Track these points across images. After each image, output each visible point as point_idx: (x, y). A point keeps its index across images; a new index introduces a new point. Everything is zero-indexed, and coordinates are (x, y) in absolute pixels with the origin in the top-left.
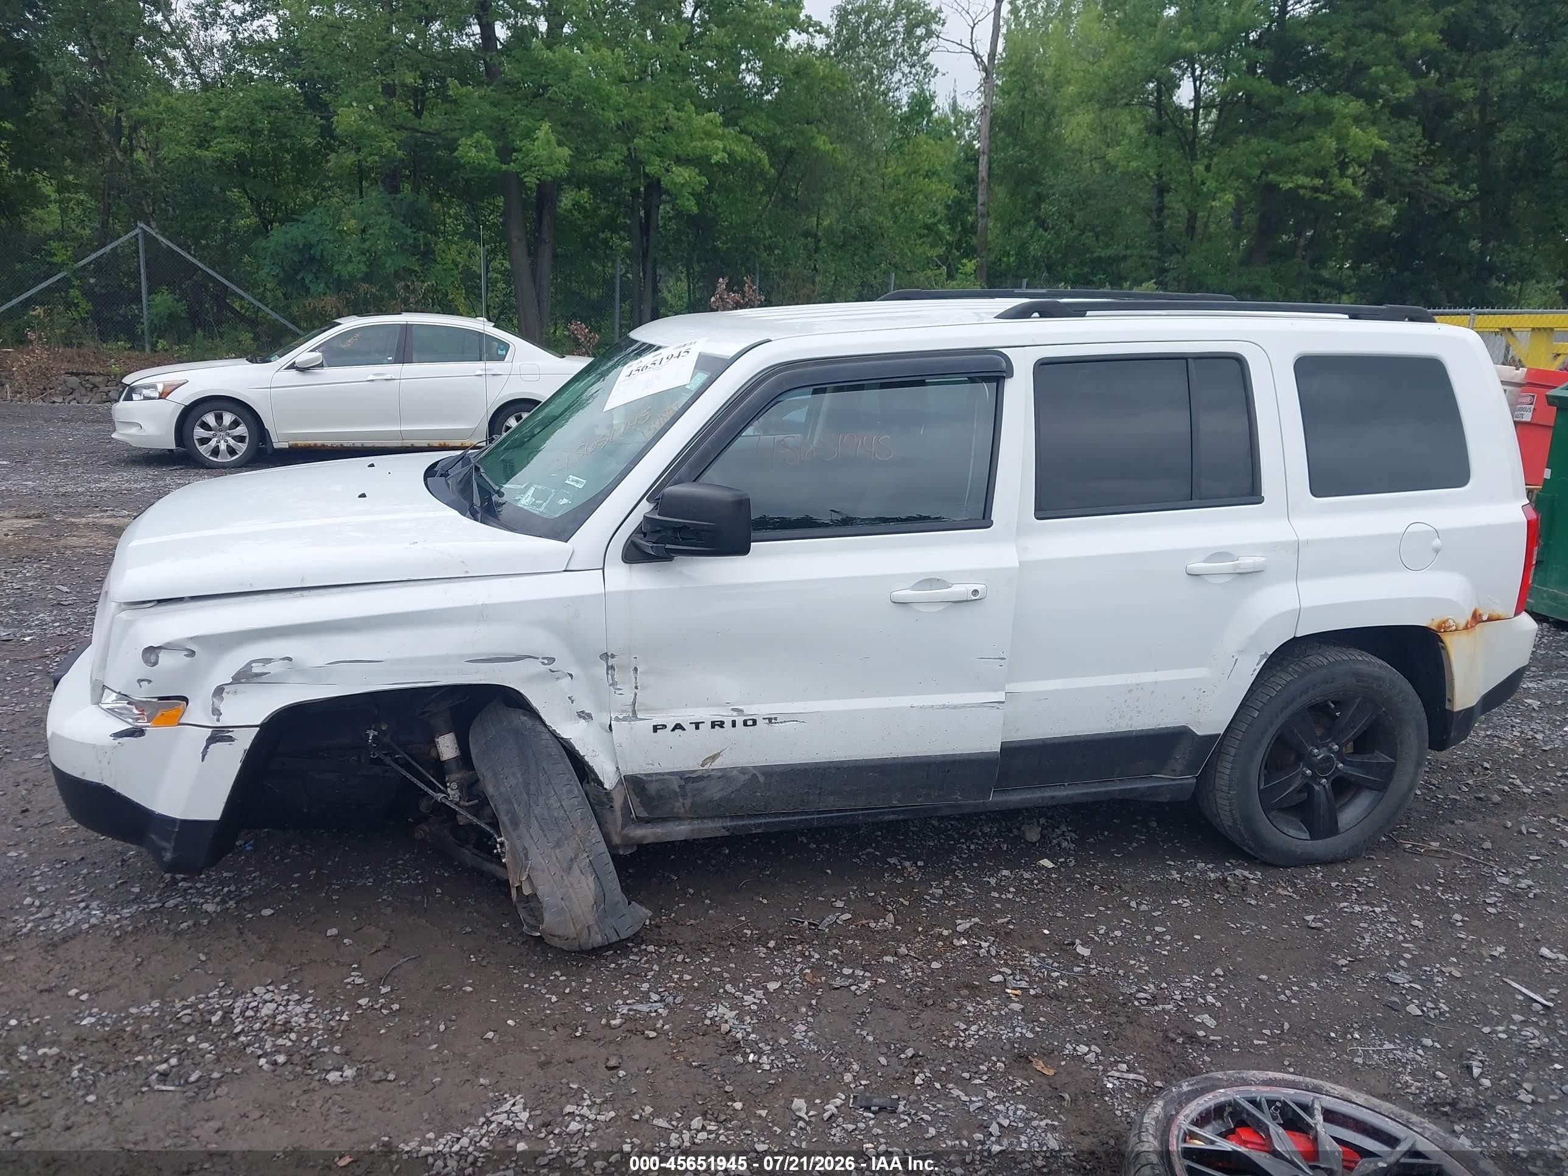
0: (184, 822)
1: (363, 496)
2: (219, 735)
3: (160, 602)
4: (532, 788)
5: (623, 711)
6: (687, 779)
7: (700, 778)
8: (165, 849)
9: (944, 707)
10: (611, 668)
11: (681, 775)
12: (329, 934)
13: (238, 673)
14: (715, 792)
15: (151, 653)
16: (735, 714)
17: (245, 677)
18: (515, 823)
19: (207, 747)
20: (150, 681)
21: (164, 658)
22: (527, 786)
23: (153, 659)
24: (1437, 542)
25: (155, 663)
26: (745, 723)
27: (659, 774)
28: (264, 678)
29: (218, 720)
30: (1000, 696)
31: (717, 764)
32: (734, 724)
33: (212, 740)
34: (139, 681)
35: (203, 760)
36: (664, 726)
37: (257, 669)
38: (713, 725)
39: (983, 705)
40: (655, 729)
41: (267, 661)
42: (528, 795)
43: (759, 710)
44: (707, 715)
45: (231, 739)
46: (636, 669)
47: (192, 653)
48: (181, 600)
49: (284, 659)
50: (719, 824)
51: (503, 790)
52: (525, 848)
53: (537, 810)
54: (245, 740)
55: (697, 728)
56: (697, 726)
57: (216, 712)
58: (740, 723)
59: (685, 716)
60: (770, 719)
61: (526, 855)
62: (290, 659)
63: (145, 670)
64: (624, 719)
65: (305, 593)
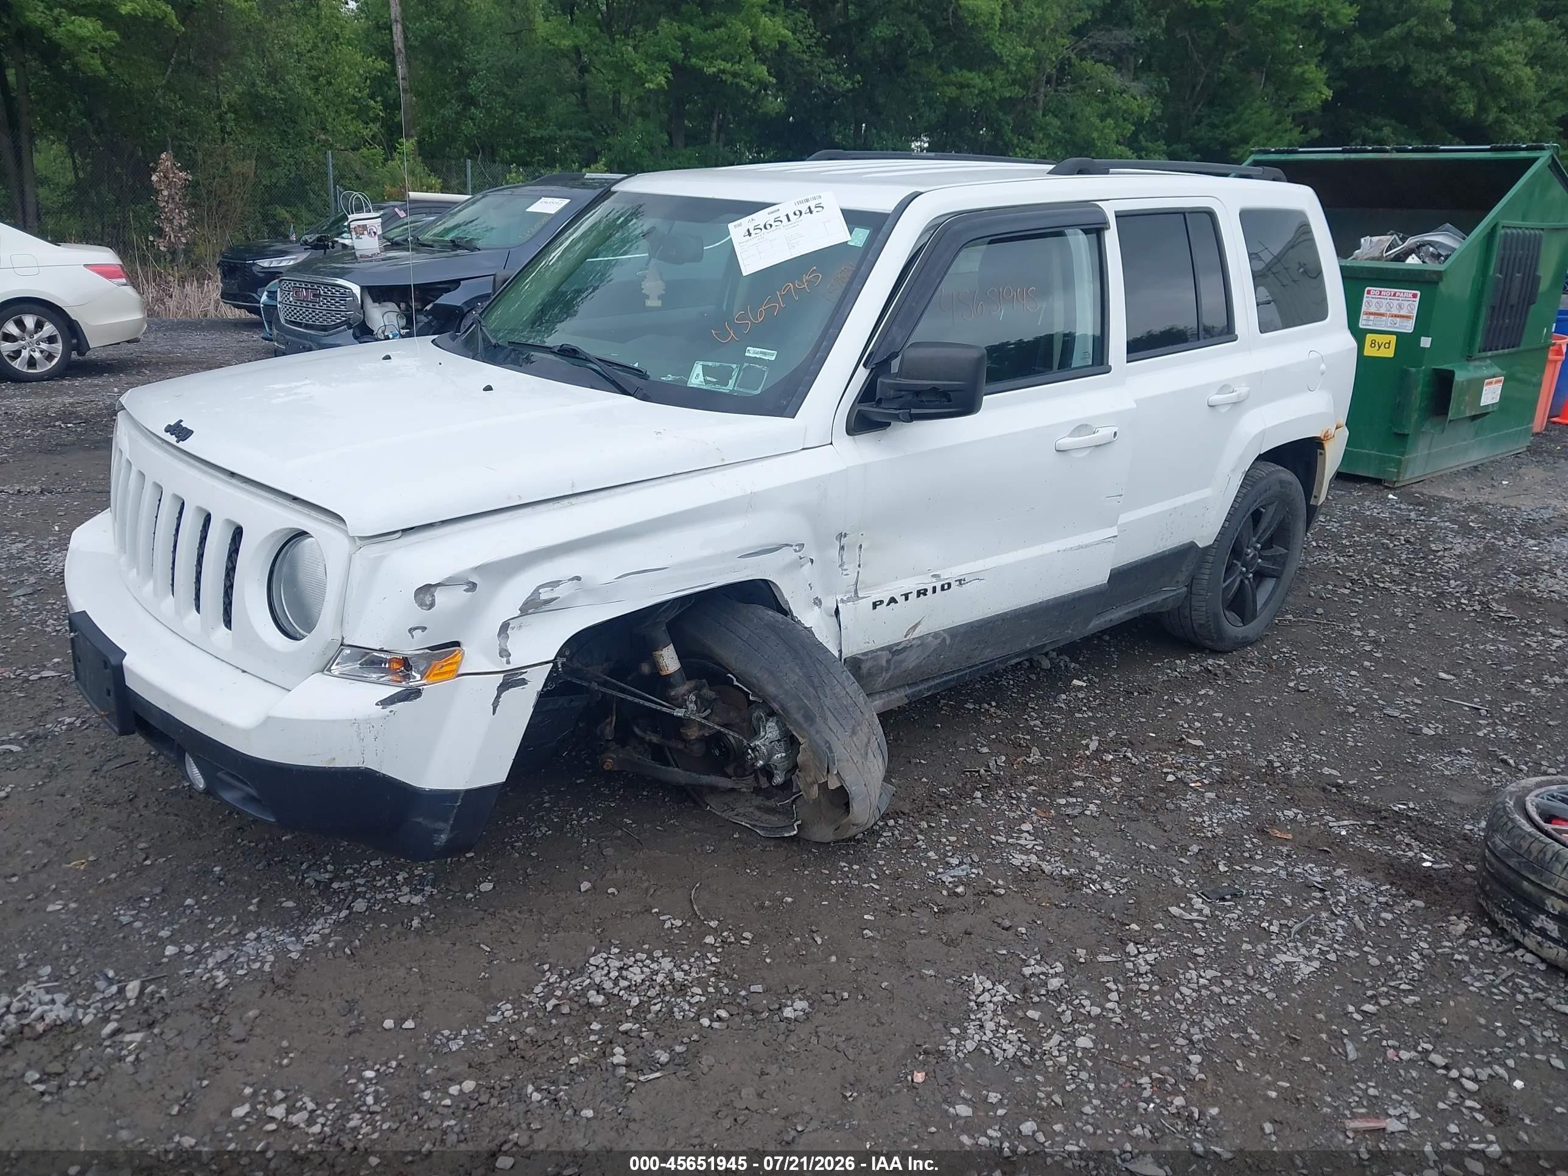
0: (468, 792)
1: (488, 388)
2: (512, 680)
3: (405, 531)
4: (816, 680)
5: (847, 592)
6: (894, 651)
7: (905, 649)
8: (439, 832)
9: (1080, 547)
10: (842, 548)
11: (889, 648)
12: (583, 890)
13: (526, 603)
14: (911, 661)
15: (425, 594)
16: (934, 580)
17: (533, 606)
18: (810, 718)
19: (498, 697)
20: (424, 629)
21: (441, 597)
22: (809, 678)
23: (428, 600)
24: (1323, 367)
25: (432, 605)
26: (943, 589)
27: (872, 651)
28: (552, 605)
29: (508, 662)
30: (1113, 531)
31: (917, 633)
32: (934, 589)
33: (503, 687)
34: (411, 630)
35: (494, 713)
36: (881, 602)
37: (545, 595)
38: (919, 593)
39: (1104, 541)
40: (875, 605)
41: (555, 584)
42: (813, 687)
43: (950, 574)
44: (912, 584)
45: (524, 682)
46: (861, 546)
47: (474, 585)
48: (431, 525)
49: (572, 579)
50: (902, 693)
51: (787, 687)
52: (827, 742)
53: (828, 702)
54: (537, 680)
55: (907, 599)
56: (906, 597)
57: (504, 653)
58: (938, 589)
59: (896, 589)
60: (960, 581)
61: (830, 748)
62: (578, 578)
63: (420, 615)
64: (849, 600)
65: (573, 500)
